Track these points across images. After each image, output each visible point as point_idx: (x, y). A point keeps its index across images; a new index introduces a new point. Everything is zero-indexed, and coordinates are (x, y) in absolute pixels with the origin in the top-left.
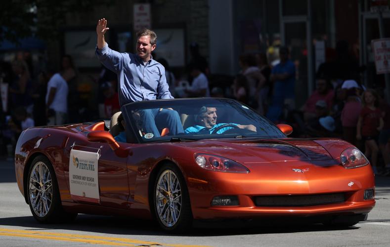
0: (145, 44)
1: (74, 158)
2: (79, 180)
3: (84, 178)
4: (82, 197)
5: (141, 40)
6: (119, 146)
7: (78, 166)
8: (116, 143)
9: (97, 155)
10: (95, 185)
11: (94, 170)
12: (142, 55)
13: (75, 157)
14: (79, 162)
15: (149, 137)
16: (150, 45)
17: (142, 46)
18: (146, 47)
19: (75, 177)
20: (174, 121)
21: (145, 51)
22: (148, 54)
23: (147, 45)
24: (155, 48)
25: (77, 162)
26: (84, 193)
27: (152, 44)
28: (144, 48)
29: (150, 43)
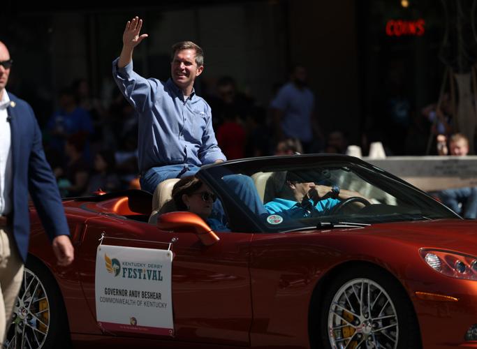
0: (187, 63)
1: (107, 259)
2: (120, 297)
3: (133, 294)
4: (128, 326)
5: (181, 56)
6: (218, 239)
7: (117, 274)
8: (212, 232)
9: (168, 255)
10: (163, 305)
11: (161, 279)
12: (183, 81)
13: (111, 258)
14: (122, 266)
15: (275, 221)
16: (195, 64)
17: (183, 66)
18: (190, 67)
19: (108, 291)
20: (250, 194)
21: (188, 73)
22: (191, 80)
23: (190, 64)
24: (201, 71)
25: (116, 266)
26: (134, 319)
27: (199, 64)
28: (186, 69)
29: (196, 62)
